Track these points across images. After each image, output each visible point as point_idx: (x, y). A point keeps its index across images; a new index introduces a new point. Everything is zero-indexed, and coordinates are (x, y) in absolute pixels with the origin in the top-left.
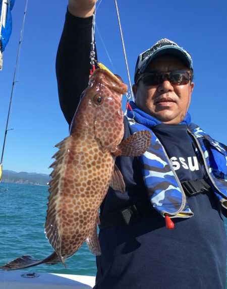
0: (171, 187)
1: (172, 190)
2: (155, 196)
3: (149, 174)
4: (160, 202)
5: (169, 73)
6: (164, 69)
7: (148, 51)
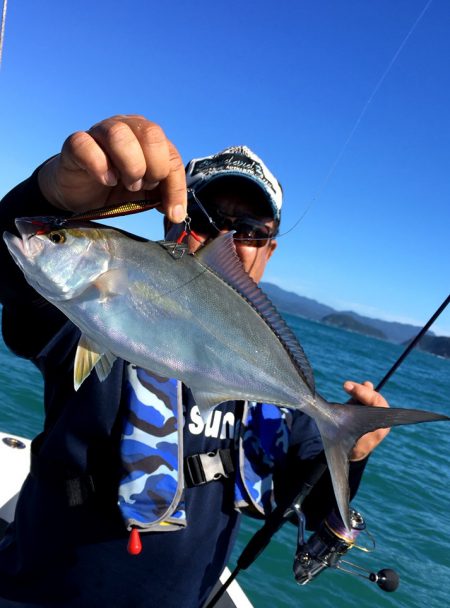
0: (163, 469)
1: (163, 476)
2: (127, 482)
3: (131, 433)
4: (132, 497)
5: (233, 219)
6: (227, 207)
7: (209, 160)
